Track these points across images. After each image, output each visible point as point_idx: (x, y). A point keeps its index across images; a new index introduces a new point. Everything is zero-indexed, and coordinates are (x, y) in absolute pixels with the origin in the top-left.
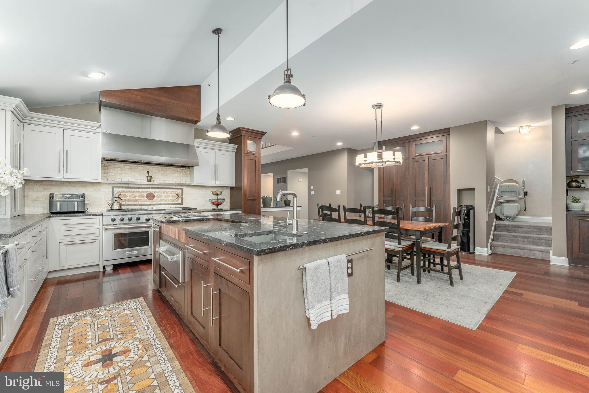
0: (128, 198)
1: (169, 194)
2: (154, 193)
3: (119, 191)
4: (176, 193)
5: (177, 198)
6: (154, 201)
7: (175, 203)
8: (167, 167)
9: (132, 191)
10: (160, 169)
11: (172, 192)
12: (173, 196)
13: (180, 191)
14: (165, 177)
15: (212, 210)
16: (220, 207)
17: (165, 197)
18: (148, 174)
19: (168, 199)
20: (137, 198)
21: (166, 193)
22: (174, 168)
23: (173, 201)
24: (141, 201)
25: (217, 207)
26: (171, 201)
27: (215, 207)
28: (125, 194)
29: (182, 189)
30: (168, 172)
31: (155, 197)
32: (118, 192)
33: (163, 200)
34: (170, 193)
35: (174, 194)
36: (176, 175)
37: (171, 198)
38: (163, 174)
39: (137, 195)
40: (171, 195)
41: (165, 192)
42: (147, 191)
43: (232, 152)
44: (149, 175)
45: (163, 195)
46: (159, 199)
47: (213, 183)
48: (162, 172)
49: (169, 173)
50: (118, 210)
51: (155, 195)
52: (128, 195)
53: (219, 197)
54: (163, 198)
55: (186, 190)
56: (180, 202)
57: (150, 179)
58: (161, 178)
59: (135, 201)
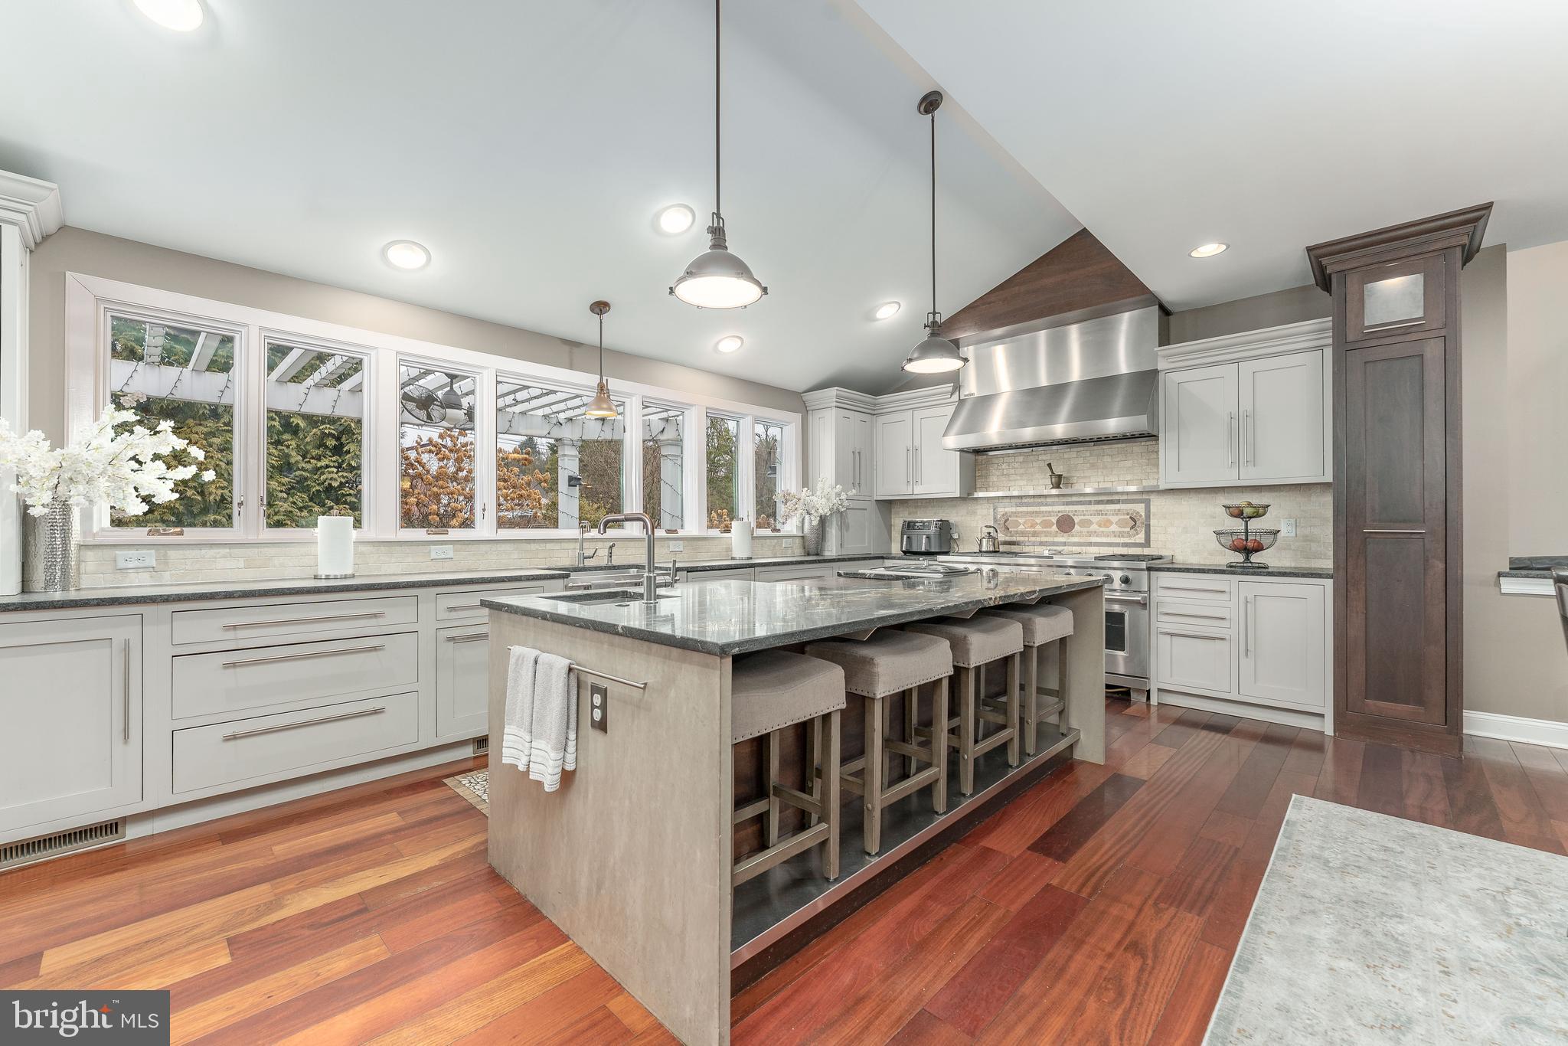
0: (1021, 527)
1: (1110, 518)
2: (1074, 515)
3: (1006, 513)
4: (1128, 514)
5: (1132, 527)
6: (1073, 536)
7: (1127, 540)
8: (1104, 447)
9: (1027, 512)
10: (1088, 454)
11: (1119, 510)
12: (1119, 523)
13: (1140, 508)
14: (1100, 473)
15: (1225, 568)
16: (1255, 558)
17: (1100, 526)
18: (1051, 469)
19: (1107, 529)
20: (1038, 528)
21: (1102, 515)
22: (1124, 445)
23: (1121, 535)
24: (1047, 534)
25: (1247, 559)
26: (1115, 536)
27: (1239, 558)
28: (1015, 518)
29: (1147, 503)
30: (1107, 459)
31: (1076, 526)
32: (1003, 515)
33: (1095, 532)
34: (1113, 515)
35: (1122, 517)
36: (1129, 463)
37: (1114, 528)
38: (1093, 466)
39: (1038, 520)
40: (1114, 519)
41: (1099, 513)
42: (1059, 512)
43: (1321, 348)
44: (1053, 472)
45: (1095, 519)
46: (1086, 529)
47: (1229, 478)
48: (1092, 460)
49: (1109, 460)
50: (990, 552)
51: (1076, 520)
52: (1021, 520)
53: (1255, 525)
54: (1094, 527)
55: (1158, 504)
56: (1140, 538)
57: (1058, 481)
58: (1089, 477)
59: (1035, 534)
